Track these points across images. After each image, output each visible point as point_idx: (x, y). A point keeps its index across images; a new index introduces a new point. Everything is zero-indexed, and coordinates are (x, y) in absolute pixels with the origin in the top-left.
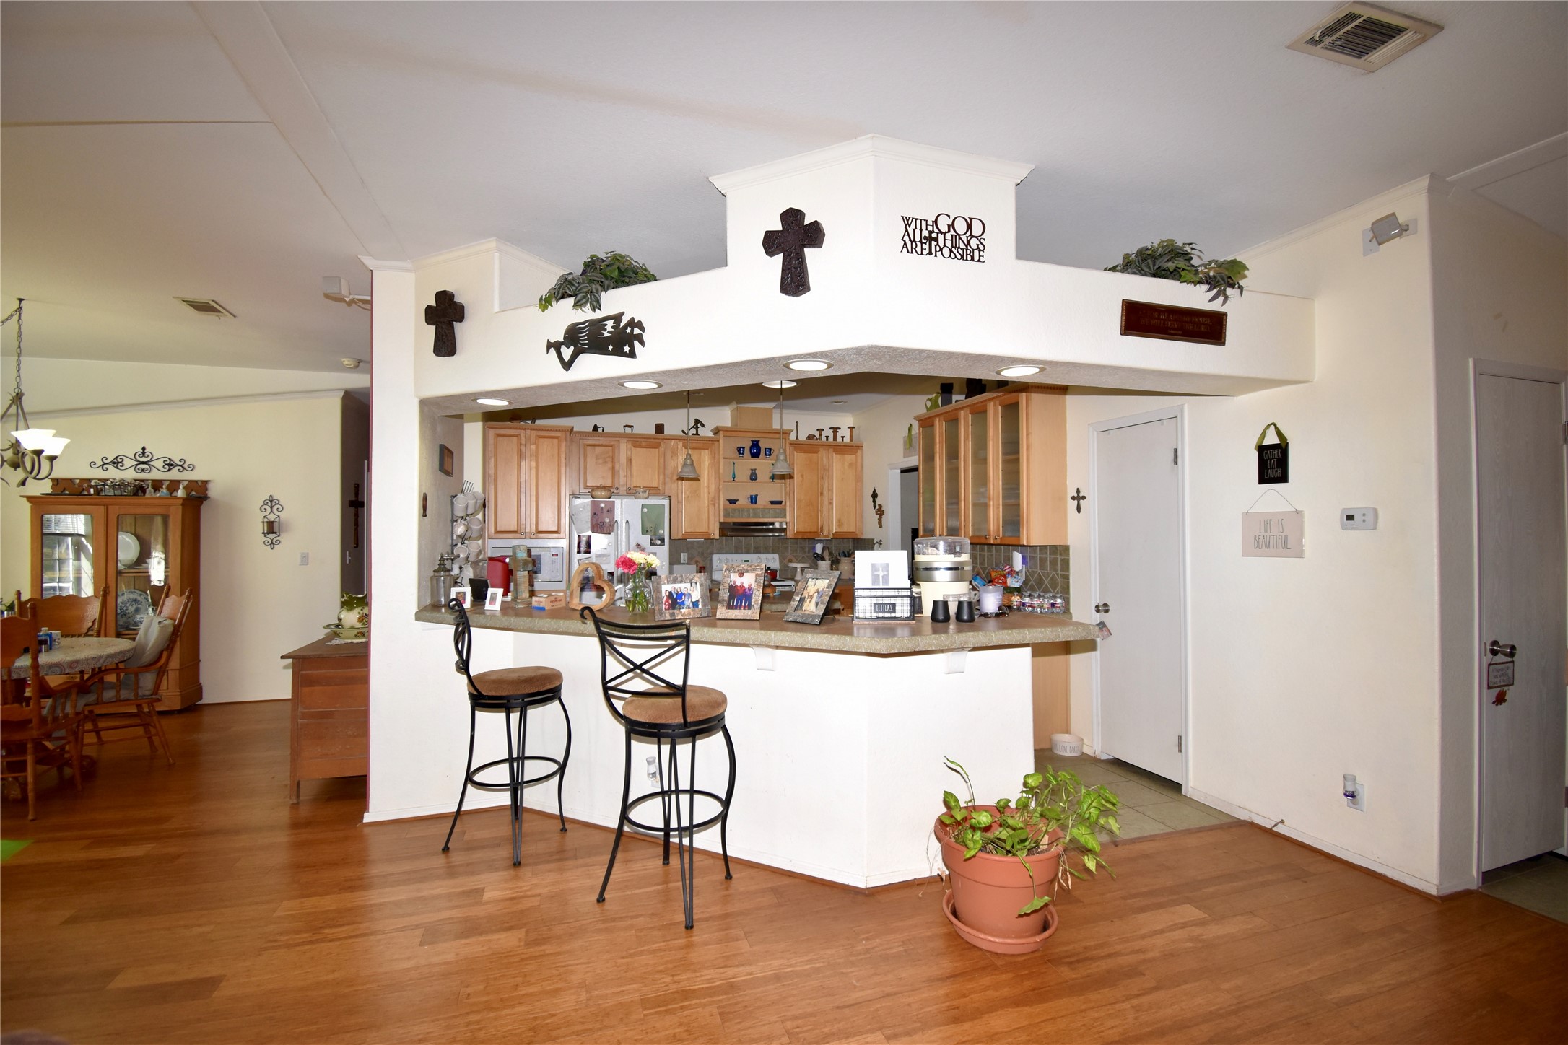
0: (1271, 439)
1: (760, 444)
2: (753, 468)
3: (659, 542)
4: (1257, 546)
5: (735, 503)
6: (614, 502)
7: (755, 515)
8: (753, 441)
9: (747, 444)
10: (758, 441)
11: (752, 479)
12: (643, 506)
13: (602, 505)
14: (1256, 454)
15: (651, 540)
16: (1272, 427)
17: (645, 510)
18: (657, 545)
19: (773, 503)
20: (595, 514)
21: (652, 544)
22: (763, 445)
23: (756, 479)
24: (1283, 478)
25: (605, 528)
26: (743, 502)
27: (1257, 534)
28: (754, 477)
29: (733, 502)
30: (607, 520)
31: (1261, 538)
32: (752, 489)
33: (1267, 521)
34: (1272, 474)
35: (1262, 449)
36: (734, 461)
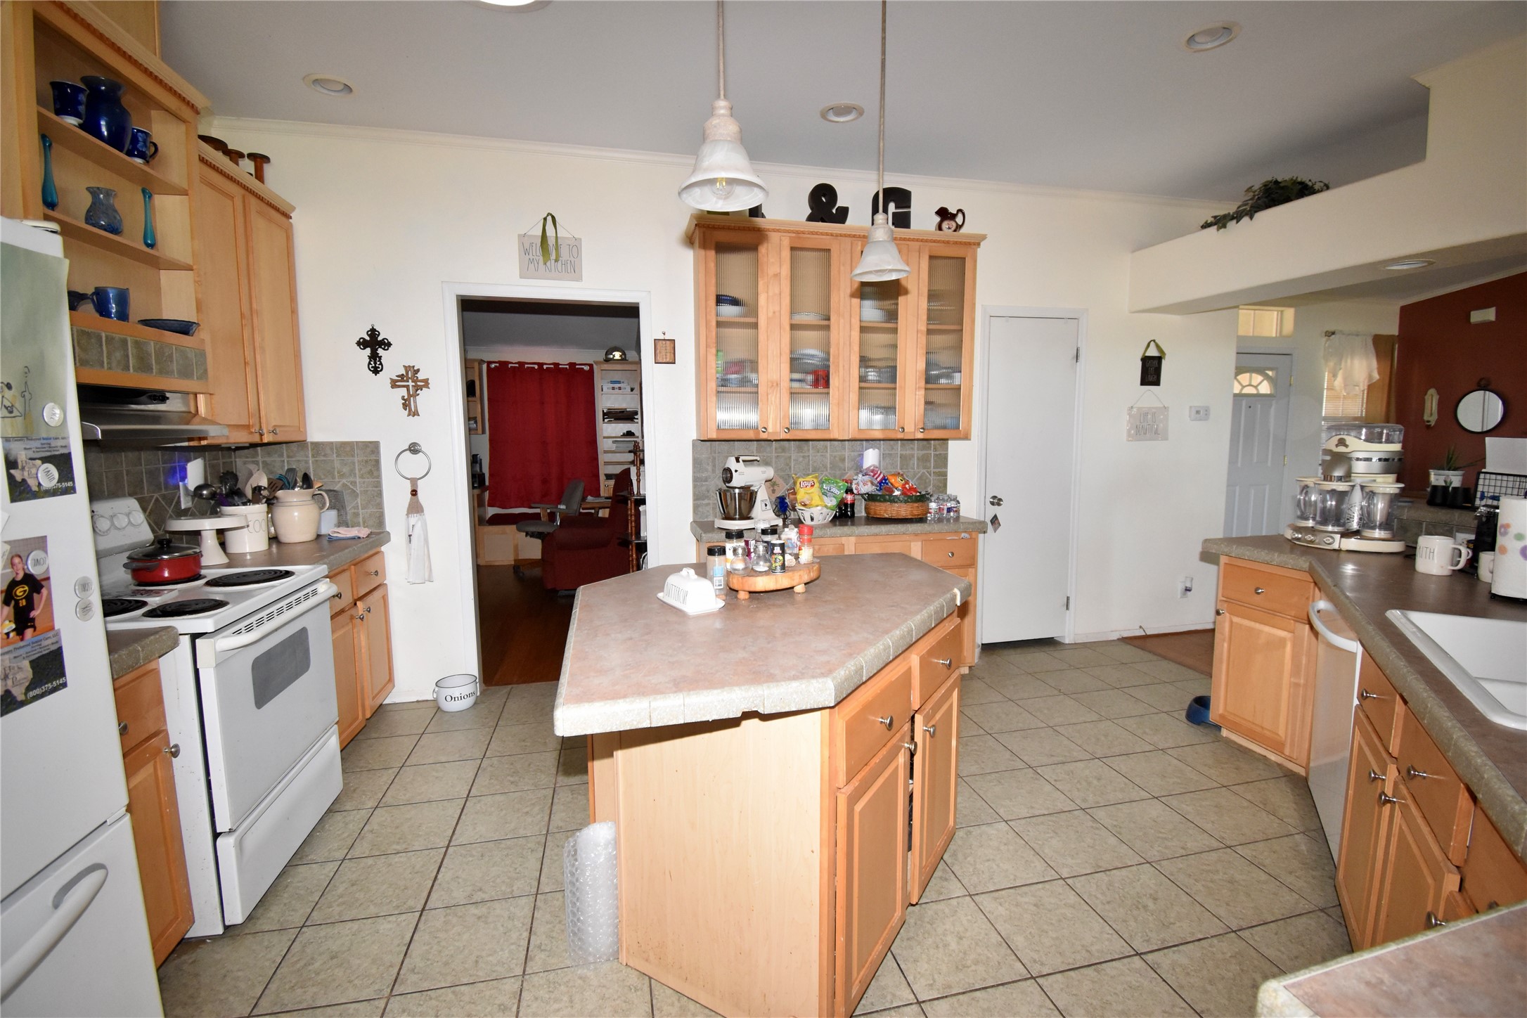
0: (1153, 352)
4: (1137, 432)
14: (1140, 363)
16: (1152, 343)
24: (1157, 383)
27: (1138, 424)
31: (1141, 426)
33: (1144, 414)
34: (1151, 379)
35: (1145, 360)
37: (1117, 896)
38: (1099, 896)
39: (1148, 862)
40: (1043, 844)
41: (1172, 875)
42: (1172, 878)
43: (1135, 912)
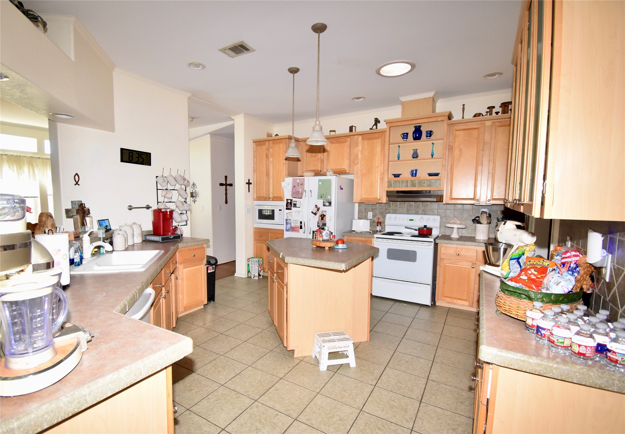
1: (421, 129)
2: (415, 148)
3: (328, 204)
5: (398, 177)
6: (304, 178)
7: (414, 185)
8: (415, 127)
9: (411, 130)
10: (420, 127)
11: (413, 158)
12: (320, 180)
13: (298, 181)
15: (324, 202)
17: (320, 183)
18: (327, 206)
19: (430, 175)
20: (294, 186)
21: (324, 205)
22: (424, 130)
23: (417, 157)
25: (299, 195)
26: (406, 175)
28: (415, 156)
29: (397, 176)
30: (300, 190)
32: (414, 164)
36: (399, 145)
37: (231, 368)
38: (236, 365)
39: (223, 385)
40: (262, 375)
41: (213, 383)
42: (213, 382)
43: (225, 365)
